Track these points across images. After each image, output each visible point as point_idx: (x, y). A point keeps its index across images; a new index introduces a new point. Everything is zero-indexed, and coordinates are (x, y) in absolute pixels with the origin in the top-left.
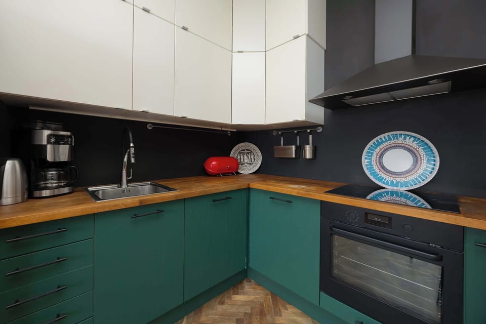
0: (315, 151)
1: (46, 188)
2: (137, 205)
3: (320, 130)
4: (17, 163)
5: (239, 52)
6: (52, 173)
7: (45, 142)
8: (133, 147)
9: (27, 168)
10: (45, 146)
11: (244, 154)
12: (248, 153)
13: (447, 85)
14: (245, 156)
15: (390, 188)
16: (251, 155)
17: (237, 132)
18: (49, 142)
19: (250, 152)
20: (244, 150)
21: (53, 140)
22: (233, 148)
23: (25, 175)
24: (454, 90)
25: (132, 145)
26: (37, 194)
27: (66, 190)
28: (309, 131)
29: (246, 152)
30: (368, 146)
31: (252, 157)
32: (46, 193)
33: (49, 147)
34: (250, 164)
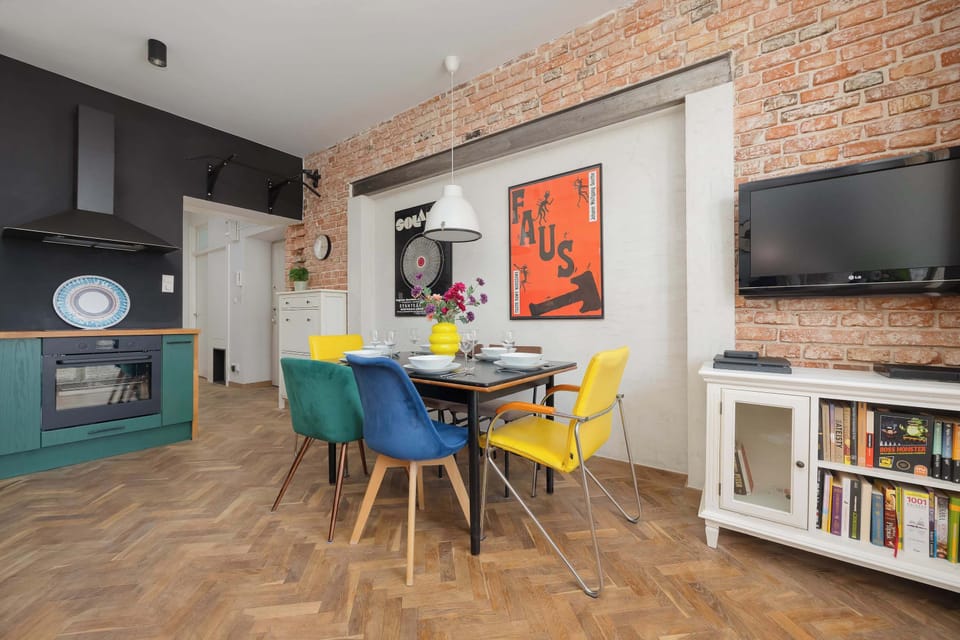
15: (89, 329)
30: (60, 287)
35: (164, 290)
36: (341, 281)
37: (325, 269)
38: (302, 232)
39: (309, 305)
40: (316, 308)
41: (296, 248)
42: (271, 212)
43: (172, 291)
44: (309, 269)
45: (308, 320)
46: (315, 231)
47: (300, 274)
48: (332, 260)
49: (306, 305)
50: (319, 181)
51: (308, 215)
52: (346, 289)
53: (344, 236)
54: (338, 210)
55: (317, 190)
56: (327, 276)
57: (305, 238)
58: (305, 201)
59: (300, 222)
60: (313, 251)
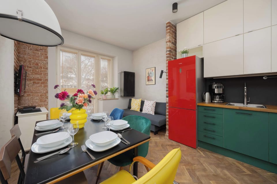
1: (216, 100)
4: (208, 93)
6: (218, 96)
7: (214, 88)
9: (211, 94)
10: (215, 89)
18: (215, 88)
21: (216, 87)
23: (210, 96)
25: (245, 88)
26: (213, 101)
27: (222, 102)
32: (215, 102)
33: (216, 89)
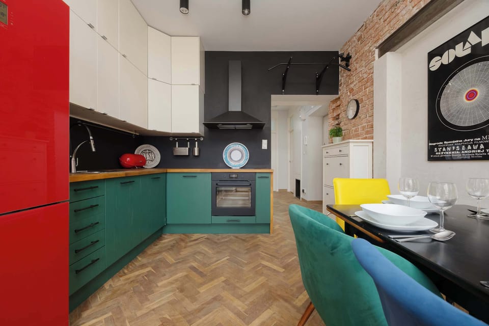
0: (199, 151)
2: (124, 176)
3: (202, 139)
5: (153, 79)
8: (92, 139)
11: (146, 153)
12: (150, 153)
13: (251, 126)
14: (147, 154)
15: (234, 168)
16: (151, 154)
17: (139, 136)
19: (150, 152)
20: (146, 150)
22: (136, 148)
24: (253, 128)
28: (196, 139)
29: (147, 151)
30: (225, 149)
31: (153, 155)
34: (152, 161)
35: (263, 148)
36: (367, 133)
37: (355, 125)
38: (338, 103)
39: (342, 153)
40: (347, 155)
41: (335, 115)
42: (317, 94)
43: (266, 148)
44: (343, 128)
45: (340, 164)
46: (347, 99)
47: (337, 132)
48: (360, 117)
49: (339, 153)
50: (350, 60)
51: (343, 89)
52: (372, 138)
53: (371, 95)
54: (365, 76)
55: (349, 68)
56: (356, 131)
57: (341, 106)
58: (341, 79)
59: (337, 96)
60: (346, 114)
